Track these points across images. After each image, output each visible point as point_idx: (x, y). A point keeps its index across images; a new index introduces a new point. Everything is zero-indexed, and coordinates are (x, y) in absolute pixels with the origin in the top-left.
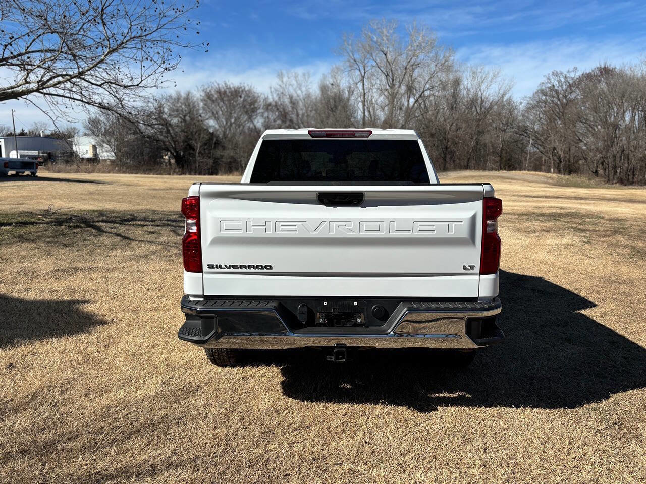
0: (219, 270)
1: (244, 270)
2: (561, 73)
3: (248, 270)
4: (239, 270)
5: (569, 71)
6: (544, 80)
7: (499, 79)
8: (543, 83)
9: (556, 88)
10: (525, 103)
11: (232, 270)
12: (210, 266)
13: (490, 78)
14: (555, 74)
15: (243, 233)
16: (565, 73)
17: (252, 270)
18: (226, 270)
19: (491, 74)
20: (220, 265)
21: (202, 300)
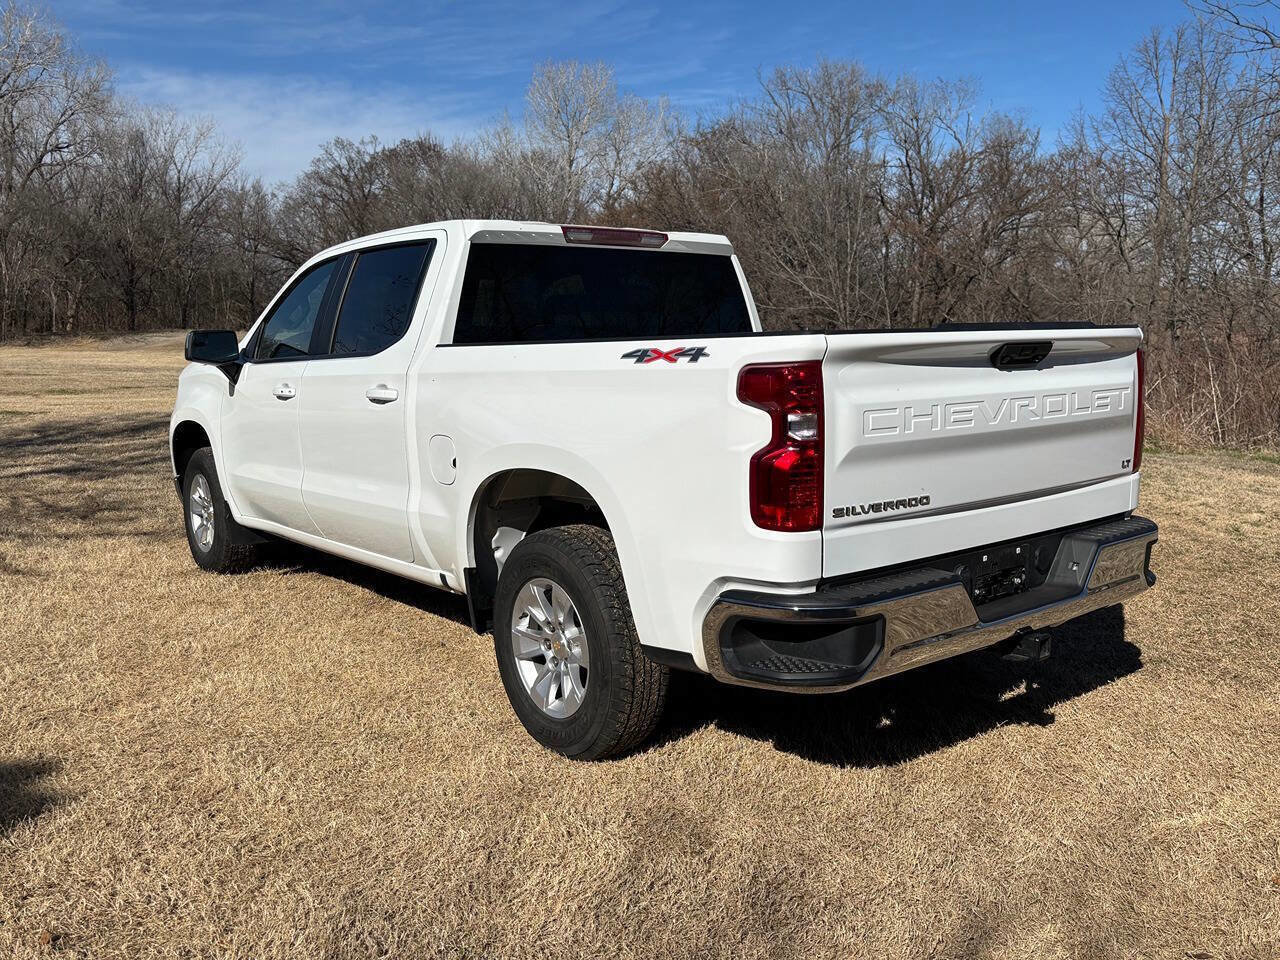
0: (852, 518)
1: (890, 512)
2: (351, 145)
3: (896, 512)
4: (883, 514)
5: (362, 143)
6: (319, 153)
7: (211, 142)
8: (319, 160)
9: (345, 172)
10: (281, 196)
11: (872, 515)
12: (838, 513)
13: (192, 139)
14: (339, 143)
15: (899, 434)
16: (357, 144)
17: (902, 510)
18: (864, 517)
19: (193, 131)
20: (853, 507)
21: (813, 590)
